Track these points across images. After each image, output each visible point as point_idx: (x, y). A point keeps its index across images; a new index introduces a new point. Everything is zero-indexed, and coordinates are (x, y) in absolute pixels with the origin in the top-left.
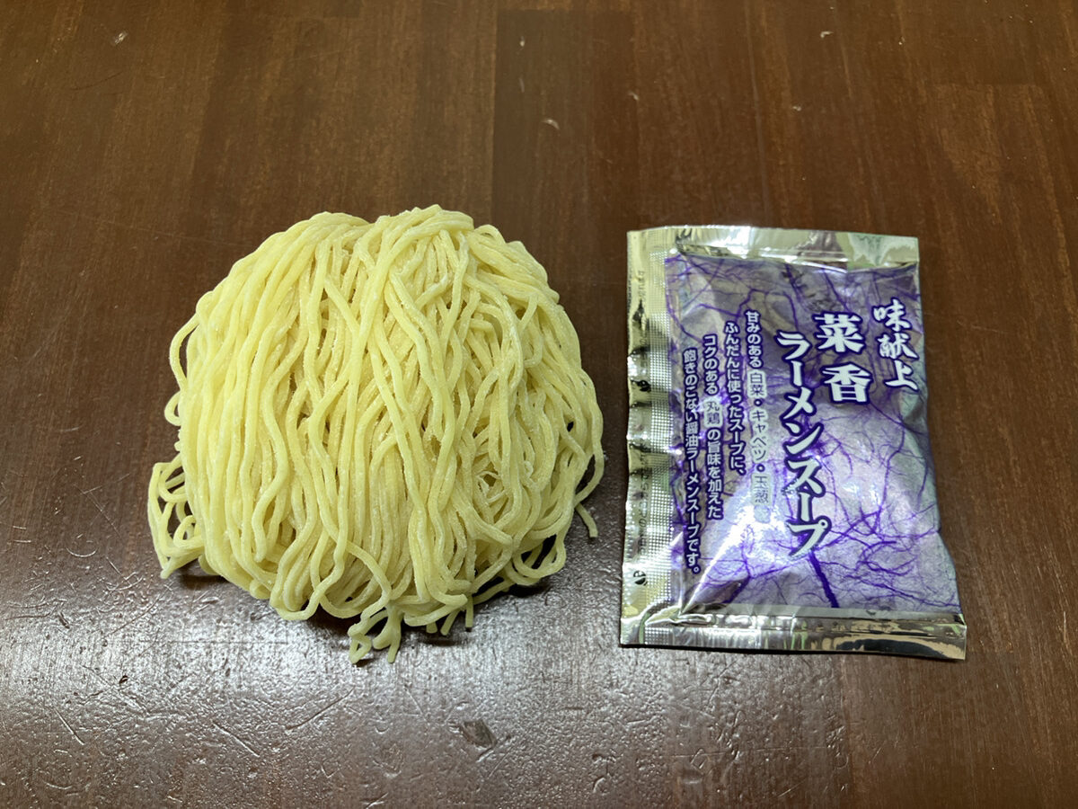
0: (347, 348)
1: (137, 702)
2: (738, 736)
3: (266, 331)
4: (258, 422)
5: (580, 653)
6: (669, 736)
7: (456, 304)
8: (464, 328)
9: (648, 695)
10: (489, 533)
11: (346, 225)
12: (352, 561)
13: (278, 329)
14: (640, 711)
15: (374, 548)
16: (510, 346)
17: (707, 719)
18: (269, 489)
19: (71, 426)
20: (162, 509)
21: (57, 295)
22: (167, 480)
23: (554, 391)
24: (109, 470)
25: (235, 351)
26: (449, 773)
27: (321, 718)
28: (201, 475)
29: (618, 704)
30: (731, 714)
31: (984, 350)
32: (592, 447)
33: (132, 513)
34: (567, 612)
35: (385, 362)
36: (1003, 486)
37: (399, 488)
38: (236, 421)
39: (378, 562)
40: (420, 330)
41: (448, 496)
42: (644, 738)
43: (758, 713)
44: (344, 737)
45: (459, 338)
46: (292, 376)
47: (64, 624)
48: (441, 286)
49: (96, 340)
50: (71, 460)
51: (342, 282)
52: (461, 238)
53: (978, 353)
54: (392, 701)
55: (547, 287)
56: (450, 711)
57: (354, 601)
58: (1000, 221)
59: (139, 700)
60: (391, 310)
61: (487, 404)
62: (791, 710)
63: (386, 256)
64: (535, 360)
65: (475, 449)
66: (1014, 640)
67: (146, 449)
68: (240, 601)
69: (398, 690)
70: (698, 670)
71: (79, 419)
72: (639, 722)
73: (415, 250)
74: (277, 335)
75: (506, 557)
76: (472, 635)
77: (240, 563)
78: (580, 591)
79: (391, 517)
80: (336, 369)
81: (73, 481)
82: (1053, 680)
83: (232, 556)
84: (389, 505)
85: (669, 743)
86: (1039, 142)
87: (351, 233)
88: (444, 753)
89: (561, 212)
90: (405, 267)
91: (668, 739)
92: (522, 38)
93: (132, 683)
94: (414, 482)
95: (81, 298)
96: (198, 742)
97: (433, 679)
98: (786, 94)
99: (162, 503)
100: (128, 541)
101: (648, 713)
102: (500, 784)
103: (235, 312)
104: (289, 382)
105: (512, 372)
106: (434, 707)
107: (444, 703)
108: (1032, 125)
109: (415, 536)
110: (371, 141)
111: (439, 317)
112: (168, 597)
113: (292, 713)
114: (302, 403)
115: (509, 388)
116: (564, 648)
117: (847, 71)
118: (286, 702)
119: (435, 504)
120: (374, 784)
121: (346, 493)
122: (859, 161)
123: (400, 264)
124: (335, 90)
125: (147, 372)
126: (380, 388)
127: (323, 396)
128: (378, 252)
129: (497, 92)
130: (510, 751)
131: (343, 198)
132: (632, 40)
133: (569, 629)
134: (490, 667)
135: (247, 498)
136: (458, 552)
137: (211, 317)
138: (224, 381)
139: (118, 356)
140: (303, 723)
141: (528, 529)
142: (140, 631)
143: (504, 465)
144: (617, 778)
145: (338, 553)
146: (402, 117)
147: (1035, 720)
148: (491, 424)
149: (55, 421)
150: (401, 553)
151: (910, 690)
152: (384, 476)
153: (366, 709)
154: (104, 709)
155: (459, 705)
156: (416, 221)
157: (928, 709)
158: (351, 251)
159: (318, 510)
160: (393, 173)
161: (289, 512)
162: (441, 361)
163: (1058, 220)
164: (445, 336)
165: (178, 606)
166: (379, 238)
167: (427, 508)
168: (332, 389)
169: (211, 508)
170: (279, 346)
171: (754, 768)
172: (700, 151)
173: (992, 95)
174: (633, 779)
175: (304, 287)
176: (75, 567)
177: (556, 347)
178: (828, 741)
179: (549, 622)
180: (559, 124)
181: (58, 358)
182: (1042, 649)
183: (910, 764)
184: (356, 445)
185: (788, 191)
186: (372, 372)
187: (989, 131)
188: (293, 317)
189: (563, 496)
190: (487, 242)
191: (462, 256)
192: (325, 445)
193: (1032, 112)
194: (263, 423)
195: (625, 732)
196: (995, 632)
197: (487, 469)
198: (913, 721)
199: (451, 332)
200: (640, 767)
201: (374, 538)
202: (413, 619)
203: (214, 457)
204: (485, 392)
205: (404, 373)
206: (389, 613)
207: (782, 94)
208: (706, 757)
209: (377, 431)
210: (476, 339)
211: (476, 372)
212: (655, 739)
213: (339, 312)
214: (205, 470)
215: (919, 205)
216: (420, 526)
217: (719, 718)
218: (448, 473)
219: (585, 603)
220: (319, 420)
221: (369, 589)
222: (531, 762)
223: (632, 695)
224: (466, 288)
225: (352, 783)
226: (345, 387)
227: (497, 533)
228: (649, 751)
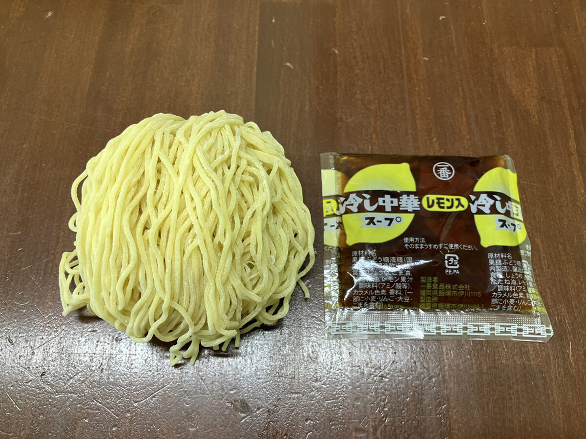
0: (171, 190)
1: (50, 387)
2: (387, 409)
3: (126, 180)
4: (120, 232)
5: (300, 362)
6: (348, 409)
7: (233, 167)
8: (238, 180)
9: (337, 386)
10: (250, 296)
11: (172, 121)
12: (172, 311)
13: (132, 179)
14: (332, 395)
15: (185, 303)
16: (264, 191)
17: (370, 400)
18: (126, 270)
19: (16, 231)
20: (67, 278)
21: (10, 158)
22: (70, 263)
23: (287, 216)
24: (37, 256)
25: (108, 192)
26: (225, 428)
27: (154, 397)
28: (88, 261)
29: (320, 391)
30: (384, 397)
31: (527, 194)
32: (308, 248)
33: (50, 280)
34: (292, 339)
35: (192, 199)
36: (537, 271)
37: (199, 270)
38: (108, 231)
39: (187, 311)
40: (213, 181)
41: (227, 275)
42: (335, 410)
43: (399, 397)
44: (167, 407)
45: (235, 186)
46: (140, 206)
47: (11, 343)
48: (225, 156)
49: (32, 183)
50: (16, 250)
51: (169, 153)
52: (237, 129)
53: (524, 197)
54: (194, 387)
55: (284, 158)
56: (226, 394)
57: (173, 332)
58: (538, 123)
59: (51, 386)
60: (196, 169)
61: (250, 223)
62: (417, 395)
63: (194, 139)
64: (277, 199)
65: (243, 249)
66: (542, 358)
67: (59, 245)
68: (110, 330)
69: (197, 381)
70: (365, 372)
71: (21, 227)
72: (332, 401)
73: (211, 136)
74: (131, 183)
75: (259, 309)
76: (239, 351)
77: (110, 311)
78: (300, 327)
79: (195, 286)
80: (165, 203)
81: (17, 262)
82: (564, 380)
83: (105, 307)
84: (194, 280)
85: (348, 413)
86: (560, 80)
87: (175, 126)
88: (223, 417)
89: (293, 115)
90: (205, 145)
91: (348, 411)
92: (274, 18)
93: (48, 376)
94: (208, 267)
95: (24, 160)
96: (84, 409)
97: (217, 375)
98: (420, 51)
99: (67, 274)
100: (47, 296)
101: (337, 396)
102: (253, 435)
103: (108, 170)
104: (138, 209)
105: (264, 205)
106: (217, 391)
107: (223, 389)
108: (556, 70)
109: (208, 297)
110: (188, 74)
111: (223, 174)
112: (69, 328)
113: (138, 394)
114: (145, 221)
115: (262, 214)
116: (291, 359)
117: (454, 38)
118: (134, 387)
119: (220, 279)
120: (183, 434)
121: (170, 273)
122: (460, 89)
123: (202, 143)
124: (168, 46)
125: (60, 202)
126: (190, 214)
127: (157, 217)
128: (190, 136)
129: (259, 48)
130: (259, 417)
131: (172, 105)
132: (335, 19)
133: (294, 348)
134: (249, 369)
135: (114, 275)
136: (232, 306)
137: (95, 171)
138: (101, 208)
139: (44, 193)
140: (144, 399)
141: (271, 293)
142: (53, 347)
143: (258, 258)
144: (319, 432)
145: (165, 306)
146: (206, 61)
147: (553, 402)
148: (252, 235)
149: (8, 228)
150: (200, 306)
151: (483, 385)
152: (191, 263)
153: (179, 392)
154: (32, 391)
155: (231, 390)
156: (212, 119)
157: (494, 395)
158: (175, 136)
159: (154, 282)
160: (200, 92)
161: (137, 283)
162: (224, 199)
163: (570, 123)
164: (227, 184)
165: (74, 333)
166: (190, 128)
167: (215, 282)
168: (163, 214)
169: (93, 280)
170: (133, 189)
171: (395, 428)
172: (371, 82)
173: (534, 53)
174: (328, 433)
175: (147, 155)
176: (17, 310)
177: (288, 190)
178: (437, 412)
179: (282, 344)
180: (293, 66)
181: (10, 193)
182: (558, 363)
183: (483, 426)
184: (176, 246)
185: (420, 105)
186: (185, 205)
187: (532, 74)
188: (141, 172)
189: (291, 275)
190: (251, 131)
191: (237, 139)
192: (158, 245)
193: (557, 63)
194: (123, 233)
195: (324, 406)
196: (531, 353)
197: (249, 260)
198: (485, 402)
199: (230, 182)
200: (332, 426)
201: (185, 298)
202: (206, 343)
203: (95, 251)
204: (249, 217)
205: (203, 205)
206: (193, 339)
207: (418, 50)
208: (369, 421)
209: (187, 238)
210: (245, 186)
211: (244, 205)
212: (341, 411)
213: (167, 170)
214: (90, 259)
215: (493, 114)
216: (211, 292)
217: (377, 399)
218: (227, 262)
219: (303, 334)
220: (155, 231)
221: (182, 326)
222: (271, 423)
223: (328, 386)
224: (239, 158)
225: (171, 433)
226: (170, 213)
227: (253, 296)
228: (337, 417)
